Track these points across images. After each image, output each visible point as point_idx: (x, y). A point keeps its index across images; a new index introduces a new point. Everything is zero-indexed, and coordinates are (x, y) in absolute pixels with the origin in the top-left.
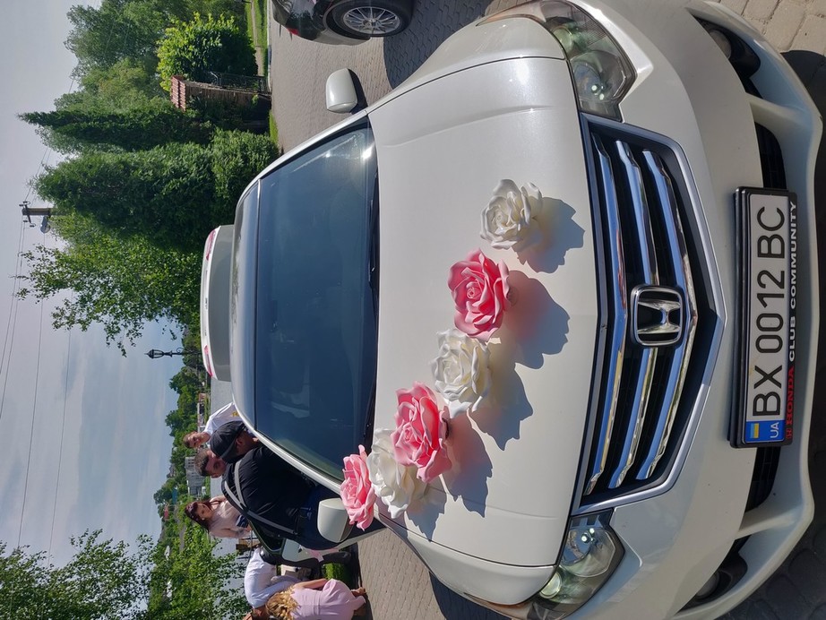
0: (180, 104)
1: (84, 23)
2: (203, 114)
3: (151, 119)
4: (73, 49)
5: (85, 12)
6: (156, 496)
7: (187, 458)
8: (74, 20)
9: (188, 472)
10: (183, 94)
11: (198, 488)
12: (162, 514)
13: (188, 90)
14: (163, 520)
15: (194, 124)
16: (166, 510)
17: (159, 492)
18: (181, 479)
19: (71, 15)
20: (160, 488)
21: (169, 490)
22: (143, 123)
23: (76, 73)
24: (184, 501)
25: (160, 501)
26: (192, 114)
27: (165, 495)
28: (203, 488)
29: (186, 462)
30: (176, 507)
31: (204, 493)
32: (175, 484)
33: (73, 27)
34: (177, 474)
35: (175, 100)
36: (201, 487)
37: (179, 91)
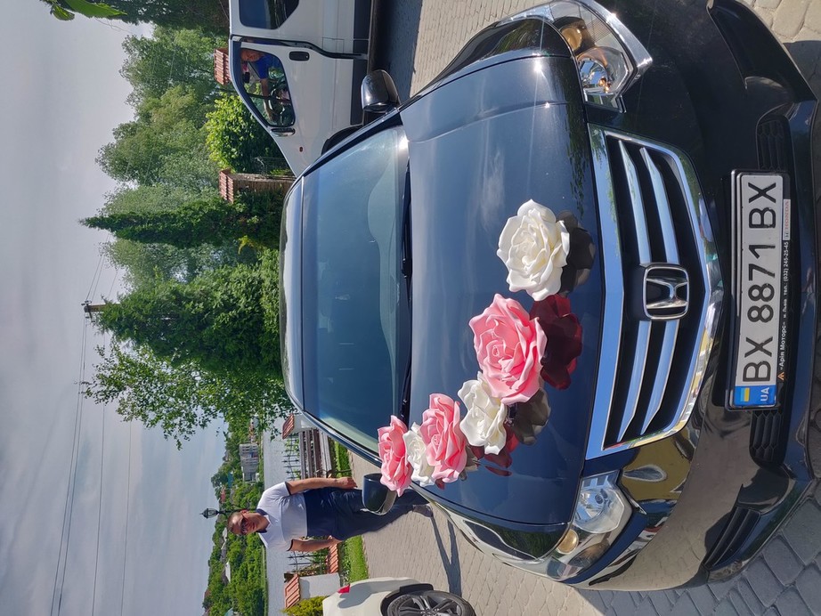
0: (228, 197)
1: (137, 52)
2: (251, 208)
3: (200, 218)
4: (128, 77)
5: (139, 42)
6: (213, 479)
7: (241, 445)
8: (129, 50)
9: (243, 458)
10: (231, 189)
11: (252, 474)
12: (219, 496)
13: (236, 183)
14: (220, 502)
15: (241, 220)
16: (223, 493)
17: (216, 476)
18: (236, 464)
19: (125, 45)
20: (217, 472)
21: (224, 474)
22: (194, 222)
23: (131, 99)
24: (239, 486)
25: (217, 484)
26: (240, 208)
27: (221, 479)
28: (257, 474)
29: (241, 449)
30: (232, 491)
31: (258, 480)
32: (231, 469)
33: (127, 56)
34: (231, 459)
35: (224, 194)
36: (255, 473)
37: (227, 186)
